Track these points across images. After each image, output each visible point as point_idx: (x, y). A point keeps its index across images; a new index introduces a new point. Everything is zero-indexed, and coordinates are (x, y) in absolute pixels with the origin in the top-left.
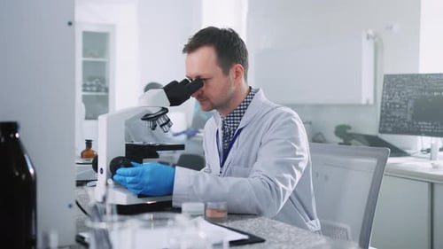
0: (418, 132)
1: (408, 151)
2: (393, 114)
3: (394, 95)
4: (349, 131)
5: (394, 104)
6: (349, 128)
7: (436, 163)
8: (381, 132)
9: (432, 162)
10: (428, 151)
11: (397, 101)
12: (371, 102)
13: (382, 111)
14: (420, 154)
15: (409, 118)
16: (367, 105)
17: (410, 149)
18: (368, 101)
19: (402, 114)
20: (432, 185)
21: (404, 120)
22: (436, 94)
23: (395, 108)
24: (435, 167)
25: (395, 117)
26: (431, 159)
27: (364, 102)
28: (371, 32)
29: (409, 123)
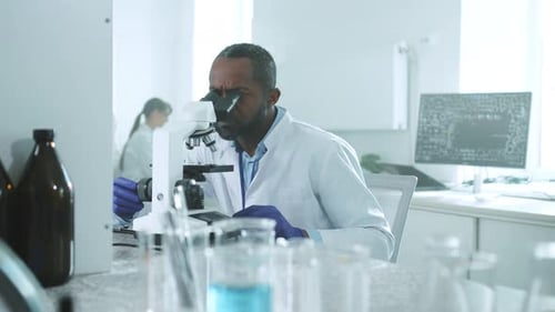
0: (460, 162)
1: (447, 184)
2: (432, 140)
3: (432, 117)
4: (378, 162)
5: (433, 128)
6: (377, 158)
7: (479, 196)
8: (417, 161)
9: (476, 195)
10: (471, 183)
11: (436, 125)
12: (404, 127)
13: (418, 137)
14: (461, 186)
15: (449, 145)
16: (400, 131)
17: (449, 182)
18: (400, 126)
19: (442, 141)
20: (478, 221)
21: (444, 147)
22: (480, 116)
23: (433, 133)
24: (481, 201)
25: (433, 144)
26: (474, 192)
27: (395, 127)
28: (403, 45)
29: (449, 151)
